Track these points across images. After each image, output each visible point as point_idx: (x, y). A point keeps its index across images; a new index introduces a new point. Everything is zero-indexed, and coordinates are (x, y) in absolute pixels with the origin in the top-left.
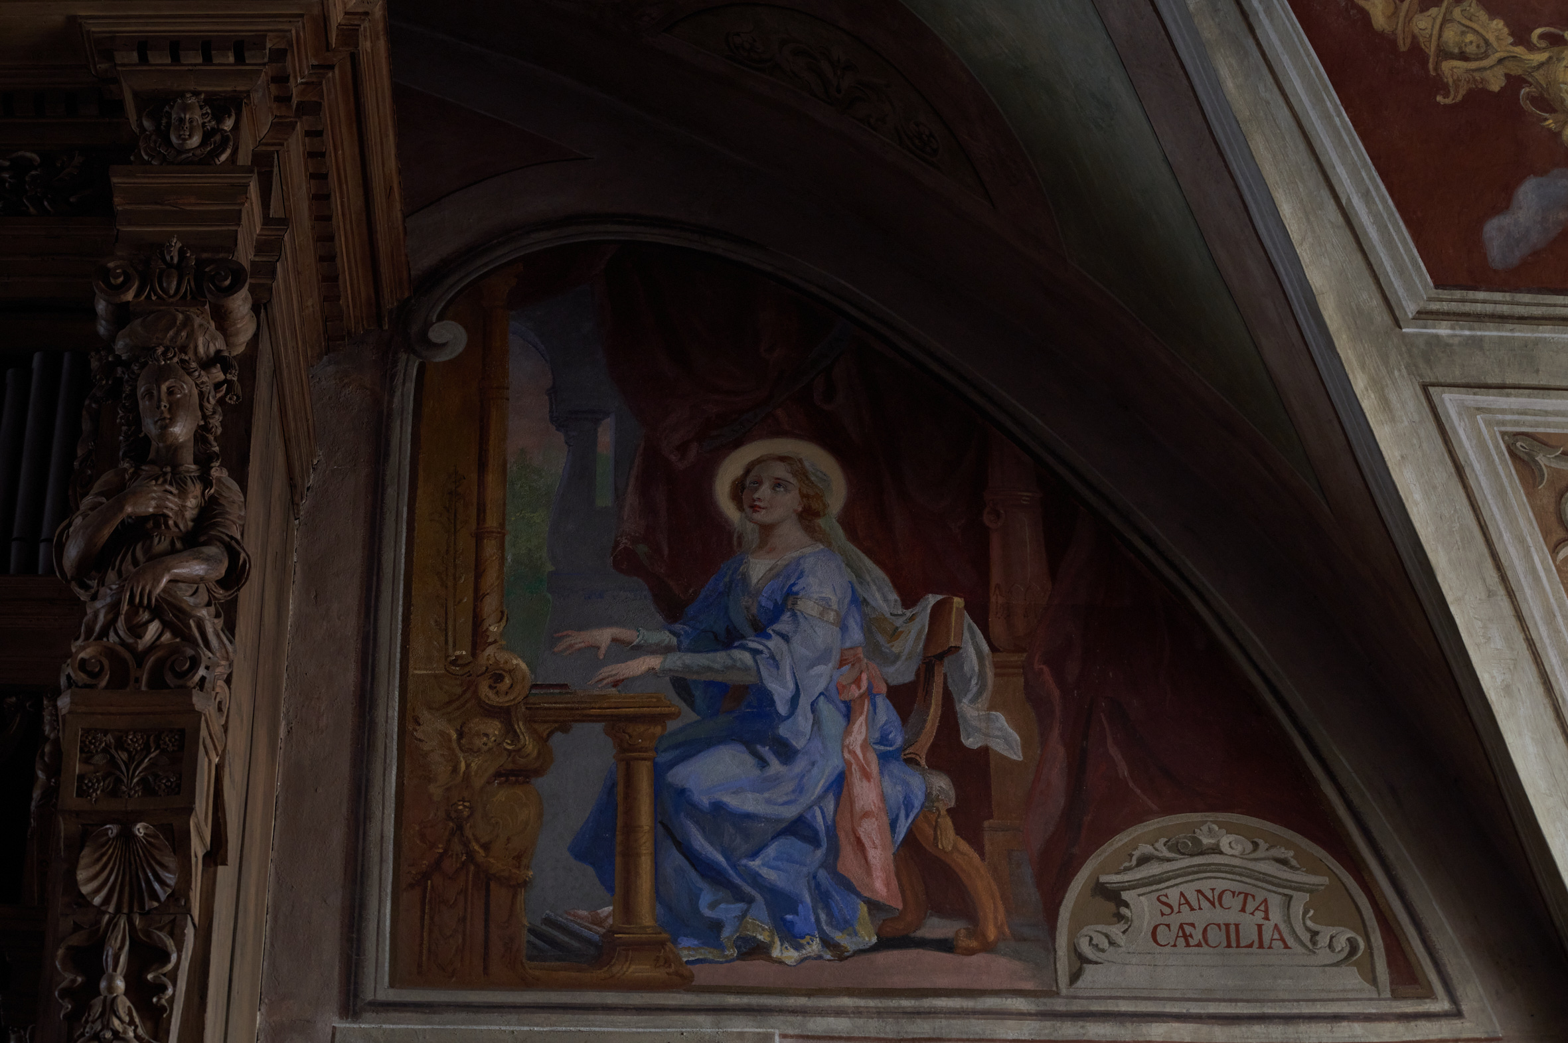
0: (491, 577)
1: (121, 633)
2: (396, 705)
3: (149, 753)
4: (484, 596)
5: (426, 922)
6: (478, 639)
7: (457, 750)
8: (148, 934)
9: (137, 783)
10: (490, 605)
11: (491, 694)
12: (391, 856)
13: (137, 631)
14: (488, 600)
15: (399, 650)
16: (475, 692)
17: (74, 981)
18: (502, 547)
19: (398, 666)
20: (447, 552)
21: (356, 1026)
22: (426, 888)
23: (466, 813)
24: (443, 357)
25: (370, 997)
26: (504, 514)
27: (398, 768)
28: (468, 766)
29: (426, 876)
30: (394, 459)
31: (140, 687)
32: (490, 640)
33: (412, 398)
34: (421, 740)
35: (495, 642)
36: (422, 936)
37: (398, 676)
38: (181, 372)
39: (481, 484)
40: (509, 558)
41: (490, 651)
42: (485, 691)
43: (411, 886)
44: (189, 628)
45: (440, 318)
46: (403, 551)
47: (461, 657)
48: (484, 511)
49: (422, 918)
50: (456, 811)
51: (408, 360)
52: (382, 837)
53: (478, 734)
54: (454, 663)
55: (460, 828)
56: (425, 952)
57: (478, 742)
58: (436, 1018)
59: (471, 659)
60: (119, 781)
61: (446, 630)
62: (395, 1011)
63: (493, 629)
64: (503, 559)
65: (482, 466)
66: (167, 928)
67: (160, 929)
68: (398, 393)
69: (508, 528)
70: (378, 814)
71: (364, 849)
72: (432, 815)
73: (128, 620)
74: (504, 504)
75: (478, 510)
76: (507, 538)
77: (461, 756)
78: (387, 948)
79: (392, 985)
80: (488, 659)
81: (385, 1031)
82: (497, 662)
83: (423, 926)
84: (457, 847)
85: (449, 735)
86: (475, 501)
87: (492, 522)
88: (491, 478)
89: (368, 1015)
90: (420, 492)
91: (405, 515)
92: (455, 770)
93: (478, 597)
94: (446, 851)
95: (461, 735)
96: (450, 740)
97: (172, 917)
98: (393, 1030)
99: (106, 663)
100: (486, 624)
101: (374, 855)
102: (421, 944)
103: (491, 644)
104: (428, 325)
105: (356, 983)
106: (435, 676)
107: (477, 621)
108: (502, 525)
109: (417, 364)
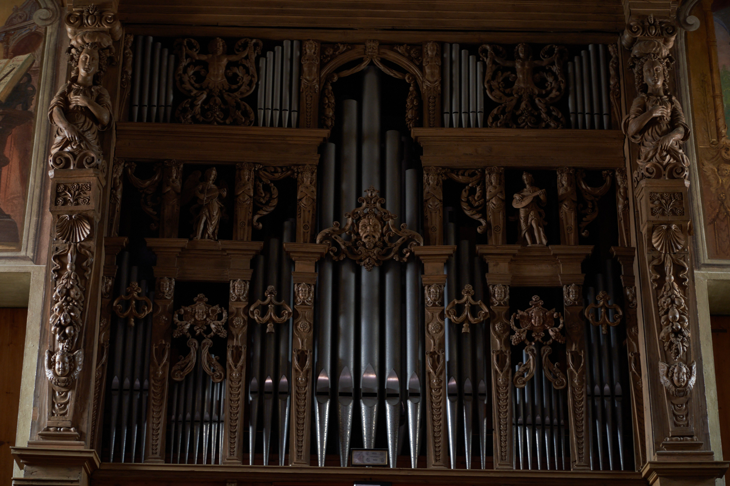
0: (720, 112)
1: (658, 159)
2: (696, 158)
3: (672, 201)
4: (719, 119)
5: (717, 236)
6: (719, 136)
7: (718, 175)
8: (678, 261)
9: (670, 211)
10: (721, 122)
11: (726, 155)
12: (702, 213)
13: (663, 158)
14: (720, 120)
15: (693, 138)
16: (721, 154)
17: (656, 276)
18: (722, 101)
19: (694, 144)
20: (704, 103)
21: (699, 272)
22: (715, 224)
23: (724, 198)
24: (693, 29)
25: (702, 262)
26: (721, 89)
27: (700, 181)
28: (722, 181)
29: (714, 220)
30: (681, 67)
31: (665, 178)
32: (723, 135)
33: (684, 45)
34: (705, 171)
35: (724, 136)
36: (716, 241)
37: (694, 148)
38: (659, 63)
39: (712, 78)
40: (725, 105)
41: (723, 139)
42: (723, 154)
43: (710, 224)
44: (679, 157)
45: (690, 15)
46: (689, 102)
47: (713, 141)
48: (714, 88)
49: (715, 235)
50: (721, 197)
51: (681, 30)
52: (698, 206)
53: (724, 170)
54: (712, 143)
55: (723, 203)
56: (718, 246)
57: (724, 172)
58: (725, 269)
59: (717, 142)
60: (664, 210)
61: (708, 131)
62: (711, 267)
63: (723, 131)
64: (723, 106)
65: (711, 71)
66: (683, 259)
67: (681, 259)
68: (679, 43)
69: (723, 94)
70: (696, 198)
71: (693, 210)
72: (713, 199)
73: (660, 154)
74: (721, 85)
75: (712, 87)
76: (724, 98)
77: (719, 177)
78: (706, 245)
79: (709, 258)
80: (723, 142)
81: (709, 274)
82: (726, 143)
83: (716, 238)
84: (723, 210)
85: (714, 170)
86: (711, 83)
87: (717, 92)
88: (715, 76)
89: (703, 268)
90: (692, 80)
91: (688, 89)
92: (718, 182)
93: (717, 120)
94: (719, 211)
95: (718, 170)
96: (715, 172)
97: (683, 255)
98: (711, 274)
99: (655, 169)
100: (721, 130)
101: (696, 212)
102: (716, 244)
103: (723, 137)
104: (685, 17)
105: (697, 257)
106: (707, 148)
107: (718, 128)
108: (721, 93)
109: (684, 32)
